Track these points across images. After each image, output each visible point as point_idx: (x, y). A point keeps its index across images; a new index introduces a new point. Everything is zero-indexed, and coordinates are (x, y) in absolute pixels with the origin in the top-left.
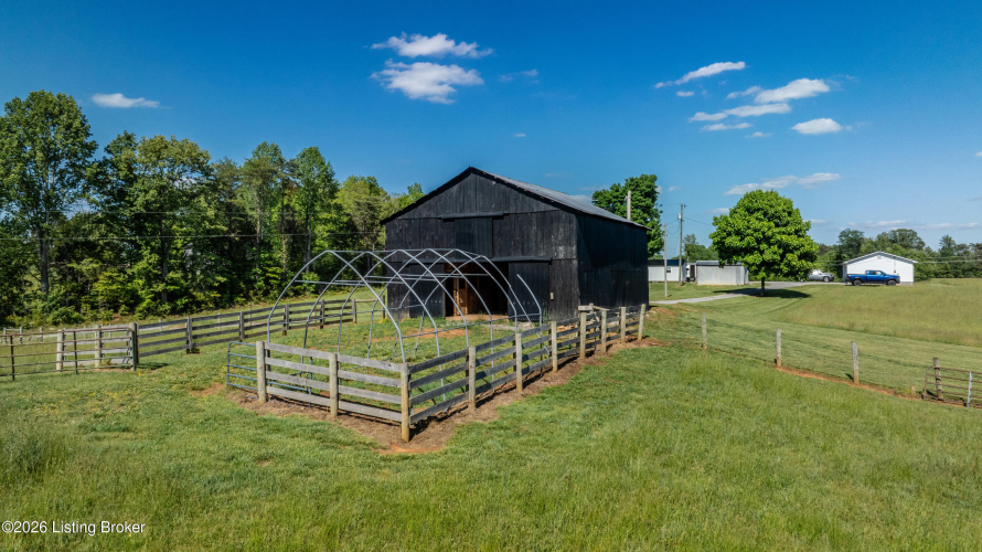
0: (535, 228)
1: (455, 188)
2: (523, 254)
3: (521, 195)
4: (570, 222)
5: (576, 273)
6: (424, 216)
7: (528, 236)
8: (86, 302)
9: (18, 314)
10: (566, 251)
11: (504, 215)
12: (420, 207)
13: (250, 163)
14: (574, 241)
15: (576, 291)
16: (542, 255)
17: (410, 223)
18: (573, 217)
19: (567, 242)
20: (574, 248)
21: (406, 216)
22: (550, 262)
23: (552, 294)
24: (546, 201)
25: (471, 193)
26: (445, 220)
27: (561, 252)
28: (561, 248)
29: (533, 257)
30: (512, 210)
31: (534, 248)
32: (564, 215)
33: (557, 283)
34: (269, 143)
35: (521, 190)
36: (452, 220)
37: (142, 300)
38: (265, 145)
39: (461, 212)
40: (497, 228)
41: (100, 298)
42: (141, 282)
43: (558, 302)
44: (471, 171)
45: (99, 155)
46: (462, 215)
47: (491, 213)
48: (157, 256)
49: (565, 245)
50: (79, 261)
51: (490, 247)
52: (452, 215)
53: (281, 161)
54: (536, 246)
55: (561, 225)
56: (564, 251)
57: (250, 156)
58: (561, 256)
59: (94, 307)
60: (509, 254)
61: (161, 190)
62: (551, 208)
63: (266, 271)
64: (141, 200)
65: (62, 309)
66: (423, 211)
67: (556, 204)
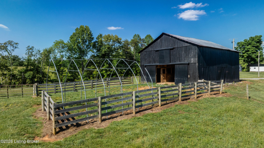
0: (183, 52)
1: (159, 40)
2: (180, 62)
3: (179, 41)
4: (196, 50)
5: (197, 68)
6: (150, 50)
7: (181, 55)
8: (91, 76)
9: (77, 79)
10: (194, 60)
11: (174, 48)
12: (149, 47)
13: (132, 40)
14: (197, 56)
15: (197, 74)
16: (186, 62)
17: (146, 52)
18: (196, 47)
19: (194, 57)
20: (197, 59)
21: (145, 50)
22: (188, 64)
23: (189, 76)
24: (187, 42)
25: (163, 41)
26: (156, 51)
27: (192, 60)
28: (192, 59)
29: (183, 63)
30: (176, 46)
31: (183, 59)
32: (193, 47)
33: (191, 72)
34: (137, 34)
35: (179, 39)
36: (158, 51)
37: (105, 76)
38: (136, 35)
39: (160, 48)
40: (171, 53)
41: (95, 75)
42: (104, 72)
43: (191, 79)
44: (163, 34)
45: (95, 40)
46: (161, 49)
47: (169, 48)
48: (108, 65)
49: (194, 58)
50: (90, 66)
51: (169, 59)
52: (158, 49)
53: (140, 39)
54: (184, 58)
55: (193, 51)
56: (193, 60)
57: (132, 38)
58: (192, 62)
59: (93, 78)
60: (175, 62)
61: (109, 48)
62: (189, 45)
63: (136, 69)
64: (103, 51)
65: (86, 78)
66: (150, 49)
67: (190, 43)
